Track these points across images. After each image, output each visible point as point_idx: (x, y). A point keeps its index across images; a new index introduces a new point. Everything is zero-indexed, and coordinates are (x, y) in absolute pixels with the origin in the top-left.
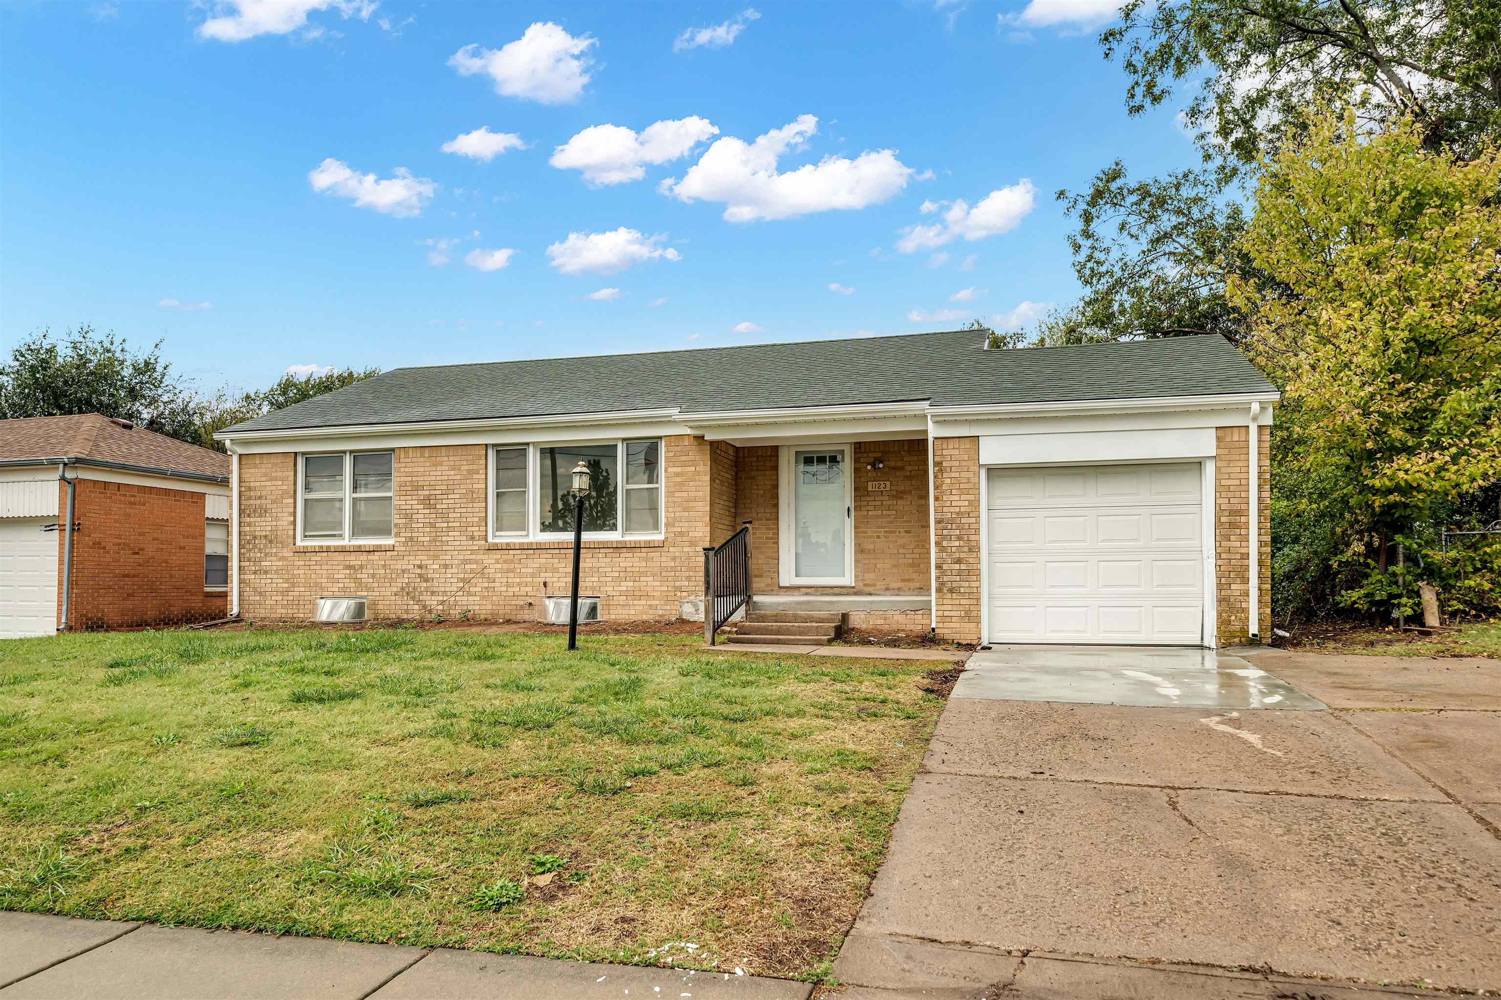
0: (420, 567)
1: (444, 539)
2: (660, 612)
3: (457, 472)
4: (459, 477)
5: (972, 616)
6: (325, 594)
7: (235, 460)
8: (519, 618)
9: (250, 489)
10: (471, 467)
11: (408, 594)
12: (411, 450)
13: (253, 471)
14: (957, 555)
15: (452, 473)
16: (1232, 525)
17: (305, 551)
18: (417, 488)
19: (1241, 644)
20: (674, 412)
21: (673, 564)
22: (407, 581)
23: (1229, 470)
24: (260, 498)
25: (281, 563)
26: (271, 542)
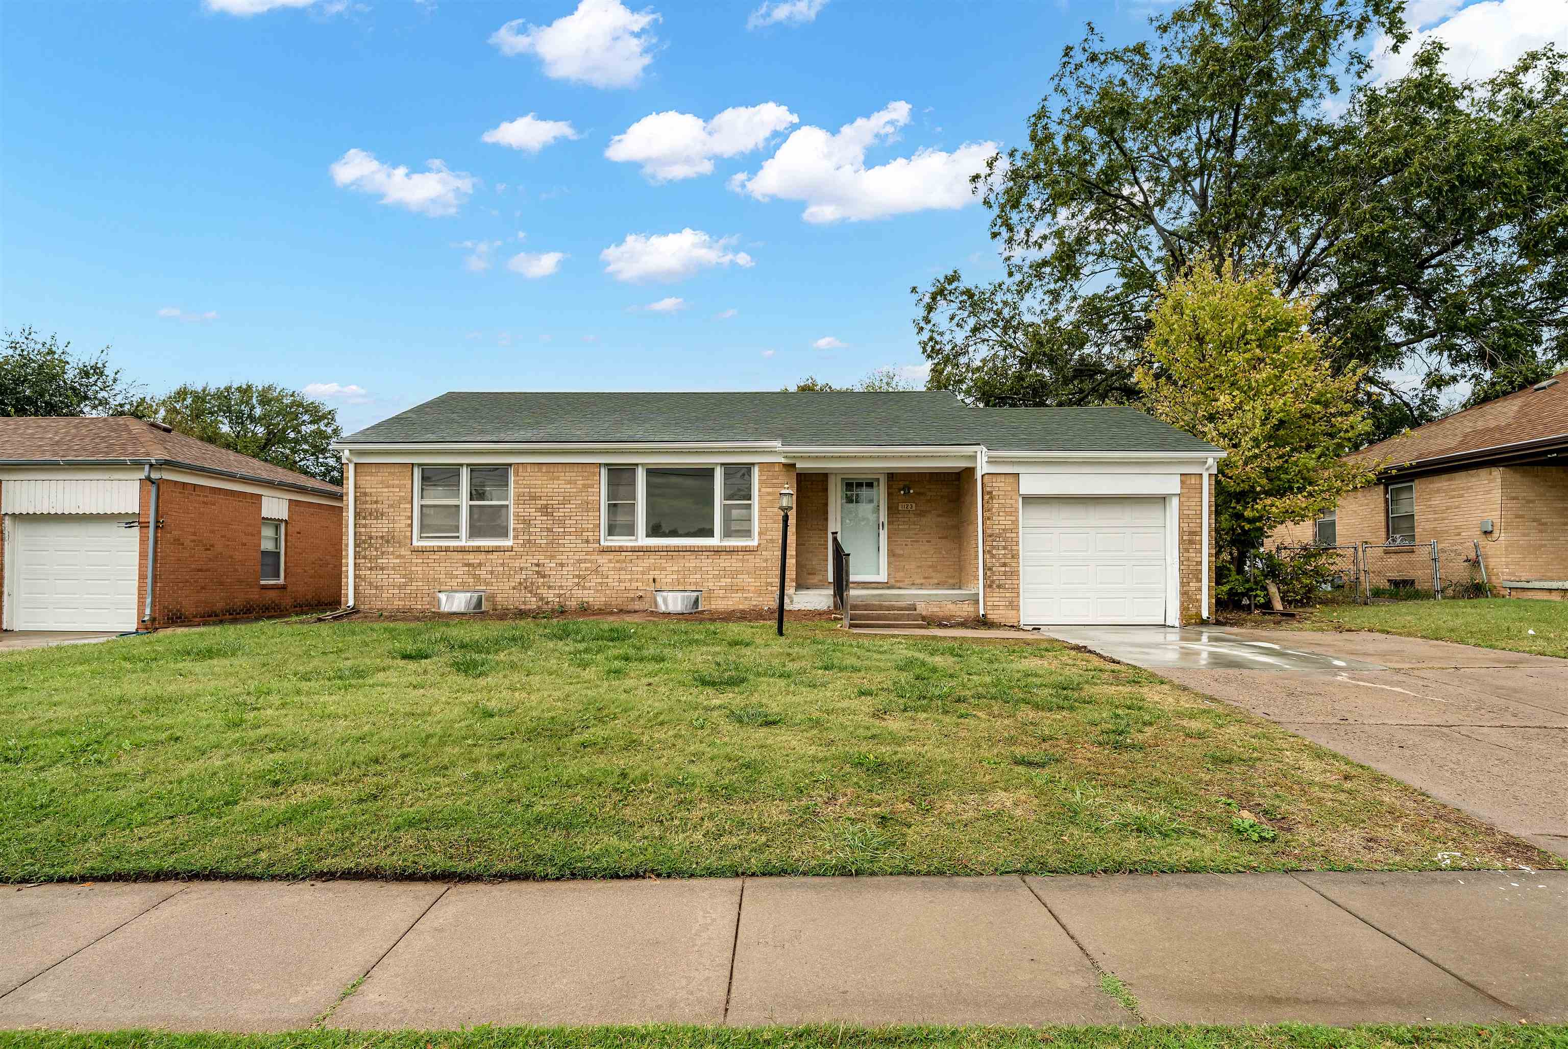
0: (538, 565)
1: (560, 541)
2: (755, 603)
3: (572, 486)
4: (575, 490)
5: (1014, 605)
6: (443, 588)
7: (351, 467)
8: (630, 608)
9: (365, 494)
10: (586, 482)
11: (525, 588)
12: (529, 466)
13: (368, 478)
14: (1003, 560)
15: (569, 486)
16: (1191, 542)
17: (423, 551)
18: (534, 498)
19: (1196, 624)
20: (777, 444)
21: (765, 565)
22: (524, 577)
23: (1188, 504)
24: (376, 502)
25: (398, 561)
26: (388, 542)
